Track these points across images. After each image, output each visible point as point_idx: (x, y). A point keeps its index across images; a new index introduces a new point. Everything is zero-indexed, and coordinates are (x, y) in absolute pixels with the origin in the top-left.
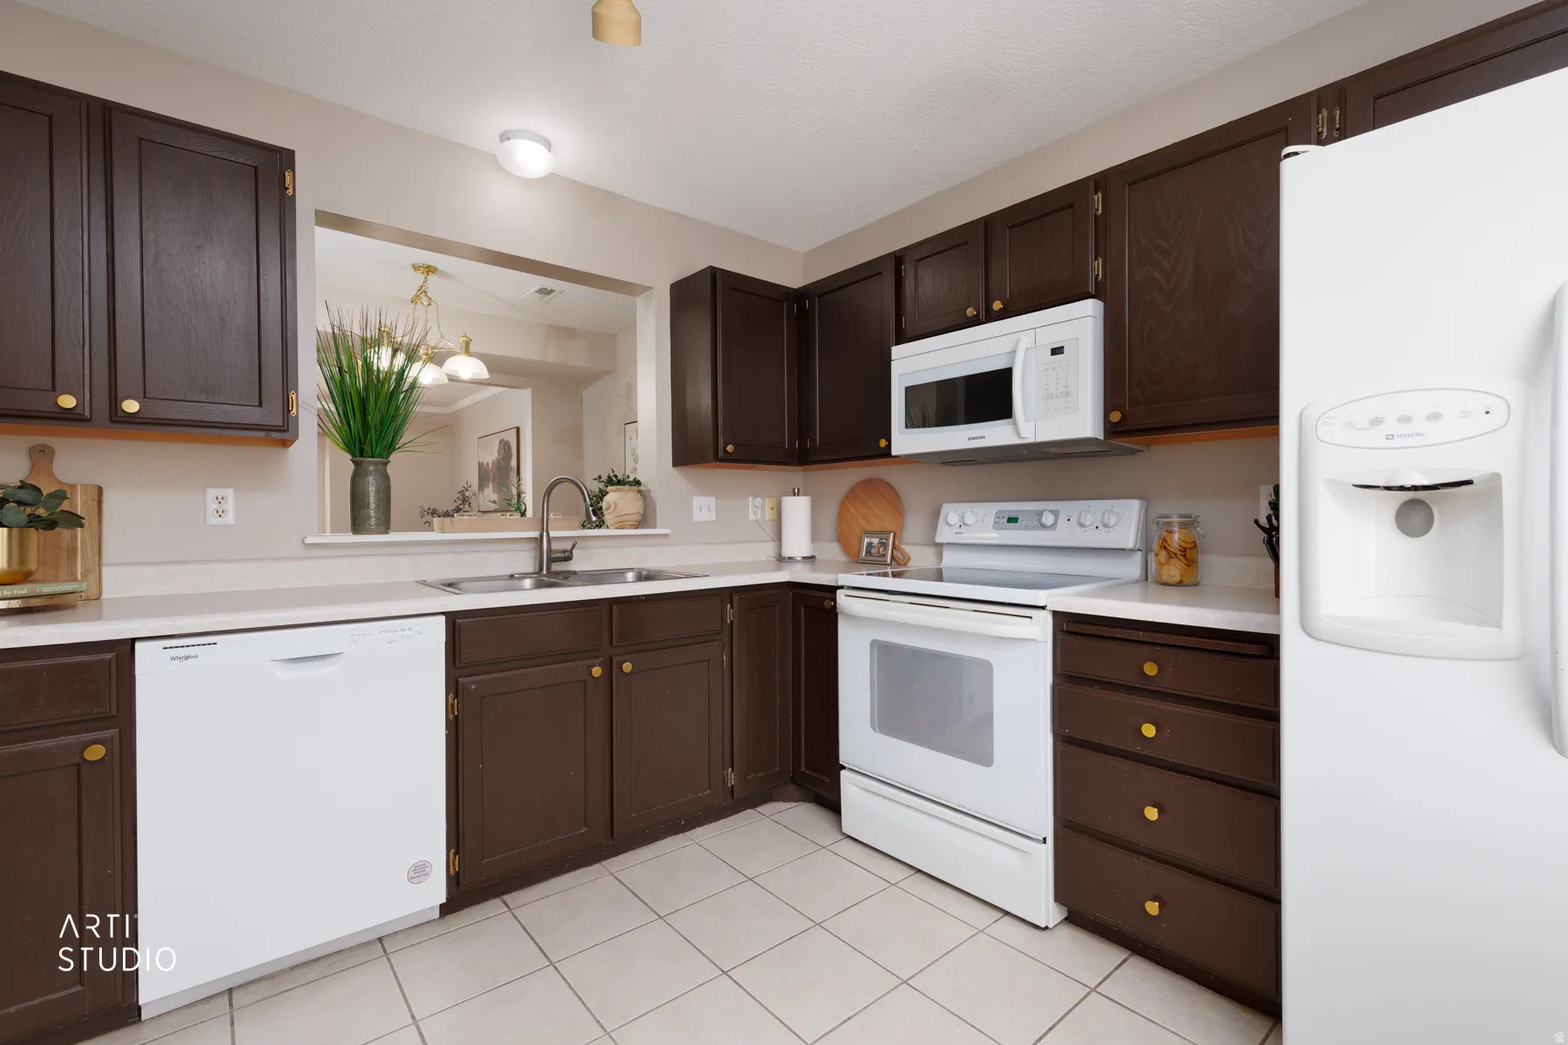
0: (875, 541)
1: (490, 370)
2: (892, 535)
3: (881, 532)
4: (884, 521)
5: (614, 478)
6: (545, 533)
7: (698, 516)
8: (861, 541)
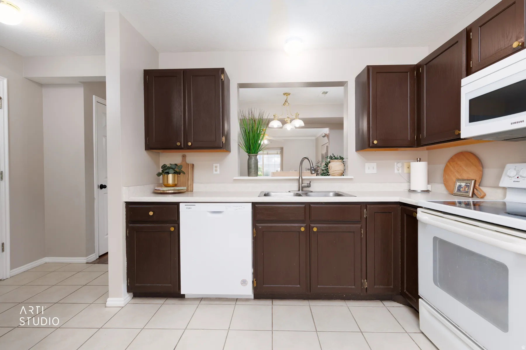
0: (463, 184)
1: (305, 124)
2: (473, 181)
3: (468, 180)
4: (470, 173)
5: (333, 157)
6: (301, 177)
7: (367, 171)
8: (455, 183)
